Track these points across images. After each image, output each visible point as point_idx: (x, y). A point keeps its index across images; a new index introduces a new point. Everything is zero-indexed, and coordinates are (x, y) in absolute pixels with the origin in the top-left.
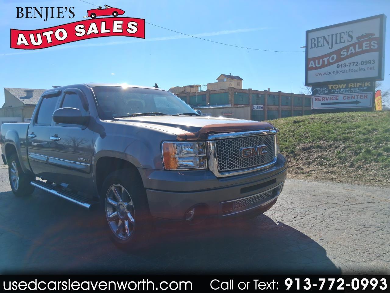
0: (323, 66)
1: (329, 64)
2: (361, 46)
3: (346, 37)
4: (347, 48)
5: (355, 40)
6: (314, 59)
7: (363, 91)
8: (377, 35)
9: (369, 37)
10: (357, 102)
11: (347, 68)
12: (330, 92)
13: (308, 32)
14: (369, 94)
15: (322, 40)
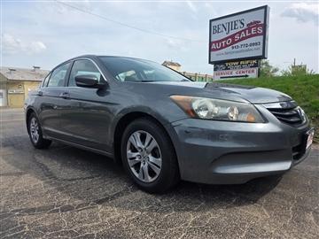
0: (222, 48)
1: (226, 46)
2: (250, 32)
3: (239, 24)
4: (240, 33)
5: (245, 27)
6: (215, 42)
7: (251, 67)
8: (262, 22)
9: (256, 24)
10: (246, 76)
11: (239, 49)
12: (227, 69)
13: (211, 21)
14: (256, 70)
15: (221, 27)
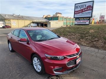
0: (78, 13)
2: (88, 9)
4: (84, 9)
6: (76, 11)
7: (87, 20)
10: (85, 23)
11: (84, 14)
13: (75, 4)
15: (78, 7)
